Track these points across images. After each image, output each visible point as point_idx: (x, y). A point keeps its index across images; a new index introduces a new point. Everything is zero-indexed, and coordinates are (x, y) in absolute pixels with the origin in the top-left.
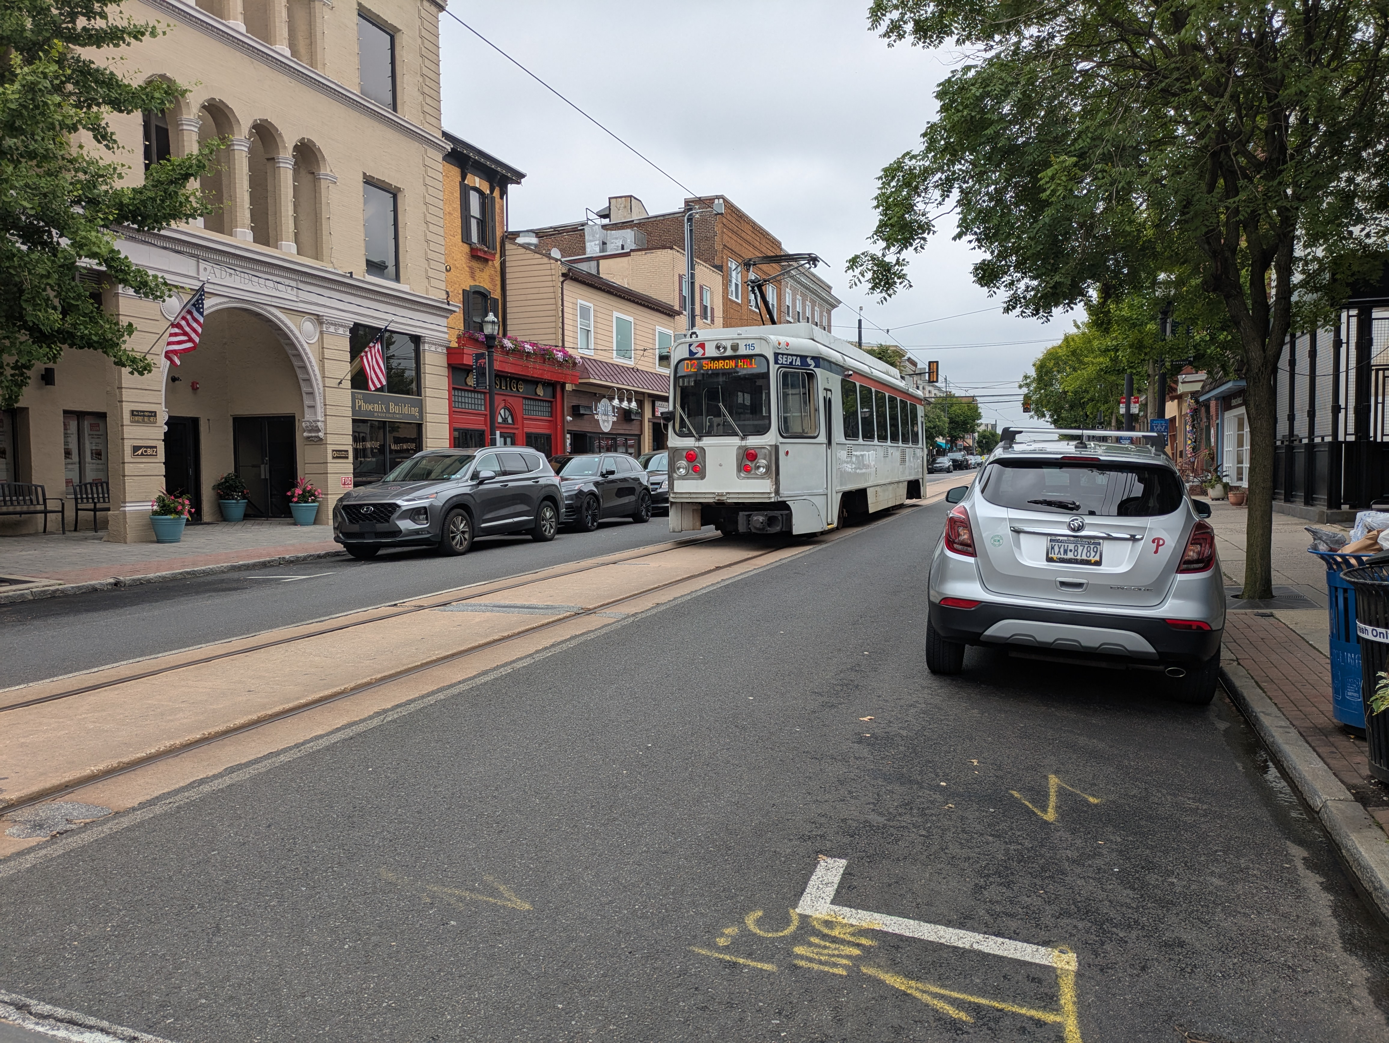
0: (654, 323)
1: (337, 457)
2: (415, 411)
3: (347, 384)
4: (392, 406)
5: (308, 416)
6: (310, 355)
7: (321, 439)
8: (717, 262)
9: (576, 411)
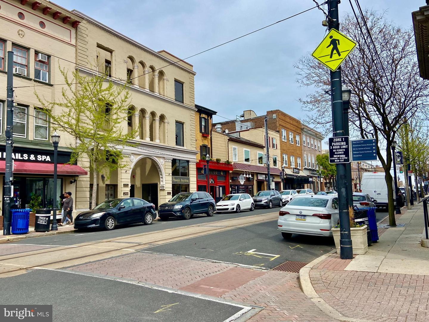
0: (257, 151)
1: (168, 194)
2: (188, 181)
3: (171, 175)
4: (182, 179)
5: (161, 183)
6: (162, 168)
7: (164, 189)
8: (278, 130)
9: (233, 179)
